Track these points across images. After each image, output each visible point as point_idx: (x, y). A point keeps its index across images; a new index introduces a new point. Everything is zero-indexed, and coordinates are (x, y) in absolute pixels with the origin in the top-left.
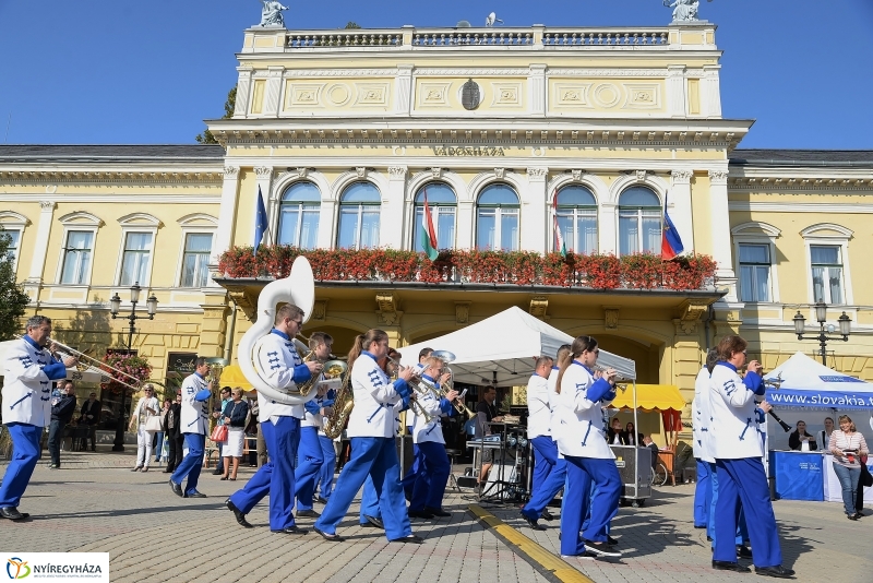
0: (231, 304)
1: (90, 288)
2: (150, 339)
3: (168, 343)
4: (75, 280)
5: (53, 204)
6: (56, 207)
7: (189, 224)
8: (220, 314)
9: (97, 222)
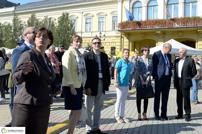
0: (122, 35)
1: (92, 32)
2: (107, 44)
3: (111, 45)
4: (88, 30)
5: (82, 12)
6: (83, 13)
7: (113, 14)
8: (120, 38)
9: (92, 16)
